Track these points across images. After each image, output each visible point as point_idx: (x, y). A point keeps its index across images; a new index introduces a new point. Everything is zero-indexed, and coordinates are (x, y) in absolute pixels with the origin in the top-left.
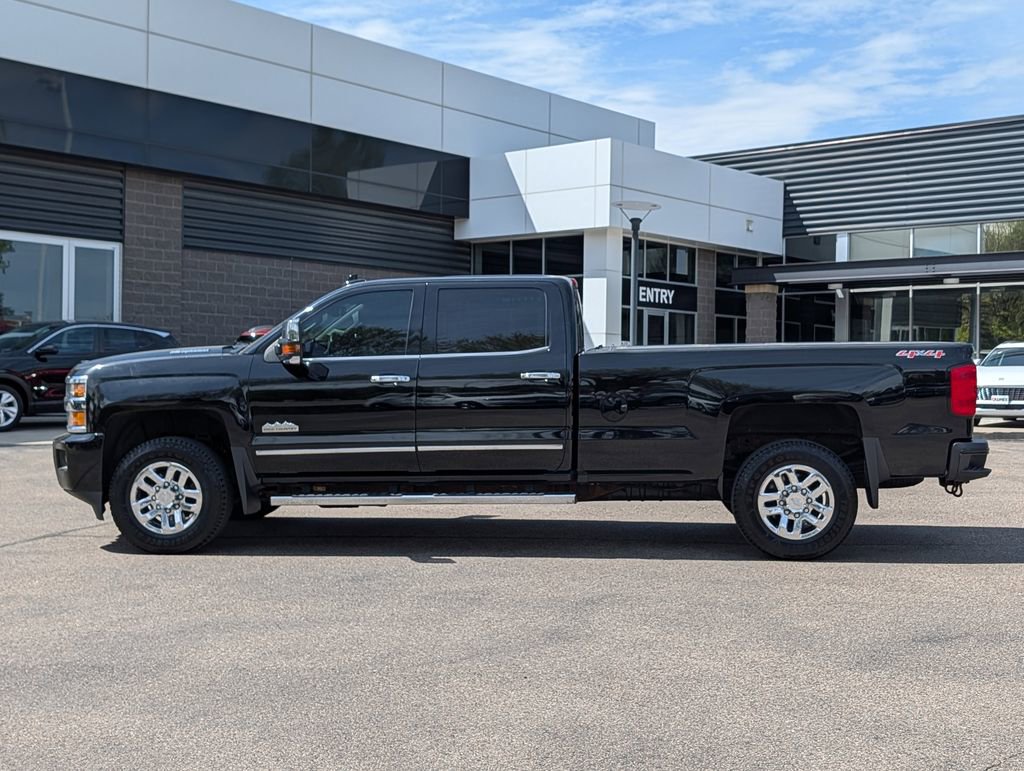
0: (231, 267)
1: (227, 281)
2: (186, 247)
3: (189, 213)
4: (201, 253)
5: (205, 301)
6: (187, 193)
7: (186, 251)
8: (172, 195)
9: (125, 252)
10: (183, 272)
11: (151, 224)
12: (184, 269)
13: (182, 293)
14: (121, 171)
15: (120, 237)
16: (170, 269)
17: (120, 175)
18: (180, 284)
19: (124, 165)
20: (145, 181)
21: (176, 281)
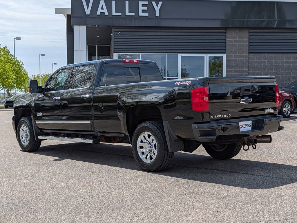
0: (269, 58)
1: (267, 63)
2: (250, 53)
3: (251, 41)
4: (256, 54)
5: (258, 71)
6: (250, 34)
7: (250, 54)
8: (245, 35)
9: (227, 56)
10: (249, 61)
11: (236, 46)
12: (249, 60)
13: (248, 69)
14: (225, 30)
15: (225, 52)
16: (244, 61)
17: (224, 31)
18: (248, 66)
19: (226, 27)
20: (234, 32)
21: (246, 65)
